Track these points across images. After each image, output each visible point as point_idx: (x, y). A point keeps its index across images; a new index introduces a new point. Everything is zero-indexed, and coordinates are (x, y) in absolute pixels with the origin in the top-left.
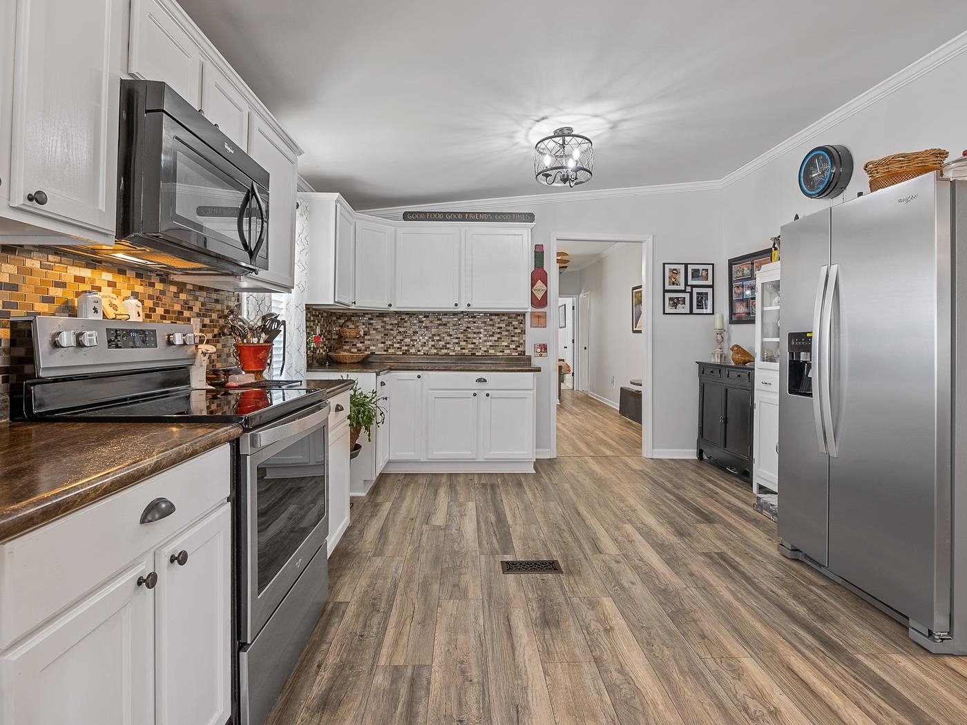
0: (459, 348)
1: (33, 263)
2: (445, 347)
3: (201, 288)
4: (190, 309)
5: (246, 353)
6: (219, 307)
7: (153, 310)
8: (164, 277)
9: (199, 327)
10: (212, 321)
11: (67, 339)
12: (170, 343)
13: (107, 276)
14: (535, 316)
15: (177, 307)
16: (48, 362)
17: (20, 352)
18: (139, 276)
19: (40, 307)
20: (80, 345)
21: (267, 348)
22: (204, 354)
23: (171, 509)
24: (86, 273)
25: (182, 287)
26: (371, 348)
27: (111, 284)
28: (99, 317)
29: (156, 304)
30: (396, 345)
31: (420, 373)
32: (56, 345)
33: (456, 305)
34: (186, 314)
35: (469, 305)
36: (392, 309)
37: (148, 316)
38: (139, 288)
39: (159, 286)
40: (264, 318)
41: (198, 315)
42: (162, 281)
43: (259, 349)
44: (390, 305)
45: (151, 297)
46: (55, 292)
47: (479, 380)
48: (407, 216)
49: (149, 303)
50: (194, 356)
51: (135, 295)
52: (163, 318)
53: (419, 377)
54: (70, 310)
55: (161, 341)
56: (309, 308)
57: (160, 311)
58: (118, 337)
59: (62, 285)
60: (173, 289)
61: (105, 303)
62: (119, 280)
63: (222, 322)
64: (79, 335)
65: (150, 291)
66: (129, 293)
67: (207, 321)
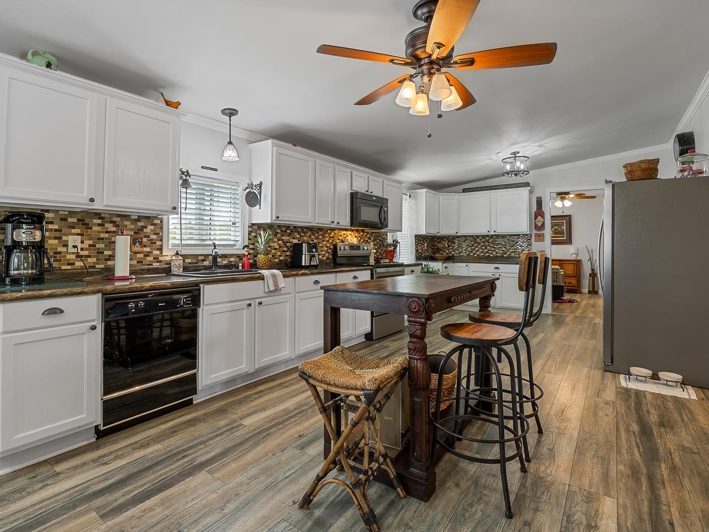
0: (495, 253)
1: (336, 232)
2: (487, 252)
3: (374, 233)
4: (370, 239)
5: (387, 253)
6: (379, 238)
7: (360, 240)
8: (363, 231)
9: (373, 244)
10: (377, 243)
11: (342, 248)
12: (364, 249)
13: (350, 233)
14: (537, 236)
15: (367, 239)
16: (340, 253)
17: (335, 251)
18: (356, 231)
19: (338, 241)
20: (344, 249)
21: (394, 251)
22: (373, 252)
23: (357, 278)
24: (345, 232)
25: (368, 233)
26: (453, 253)
27: (351, 234)
28: (348, 243)
29: (361, 239)
30: (463, 251)
31: (467, 264)
32: (340, 249)
33: (488, 231)
34: (369, 241)
35: (495, 231)
36: (458, 235)
37: (359, 242)
38: (357, 235)
39: (362, 234)
40: (393, 242)
41: (373, 241)
42: (362, 232)
43: (391, 251)
44: (457, 233)
45: (360, 237)
46: (340, 238)
47: (496, 268)
48: (464, 191)
49: (359, 238)
50: (370, 254)
51: (356, 237)
52: (363, 242)
53: (467, 266)
54: (342, 241)
55: (361, 248)
56: (416, 236)
57: (362, 240)
58: (352, 247)
59: (341, 236)
60: (365, 234)
61: (349, 239)
62: (352, 233)
63: (381, 243)
64: (344, 247)
65: (359, 235)
66: (354, 236)
67: (375, 243)
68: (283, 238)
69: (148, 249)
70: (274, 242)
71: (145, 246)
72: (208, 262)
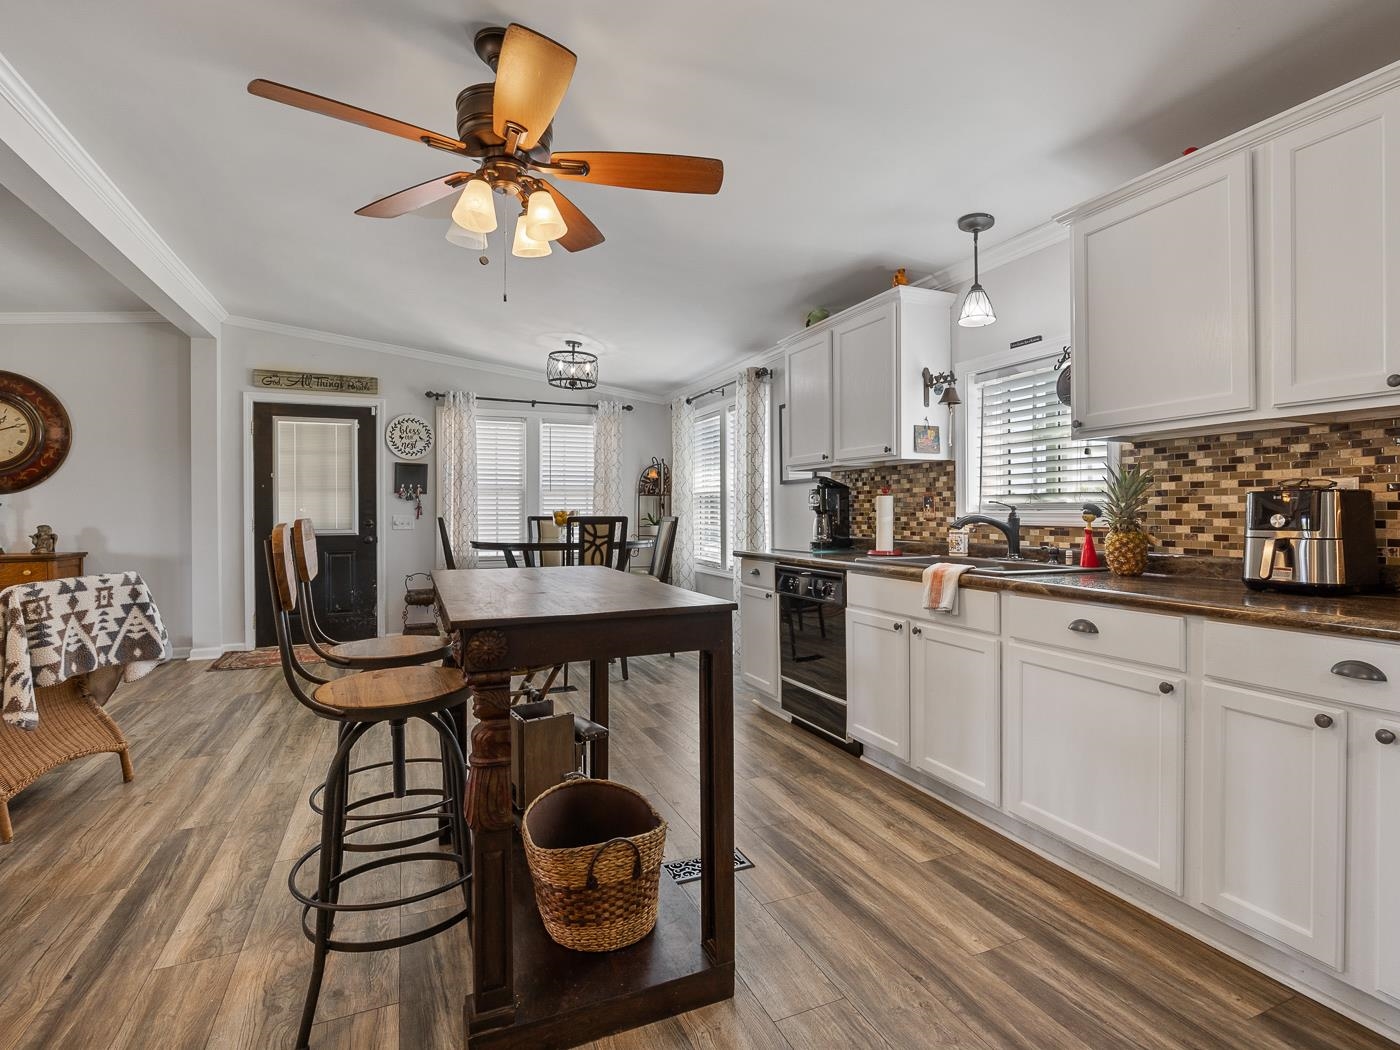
68: (1267, 475)
69: (940, 515)
70: (1224, 492)
71: (937, 510)
72: (1028, 543)
